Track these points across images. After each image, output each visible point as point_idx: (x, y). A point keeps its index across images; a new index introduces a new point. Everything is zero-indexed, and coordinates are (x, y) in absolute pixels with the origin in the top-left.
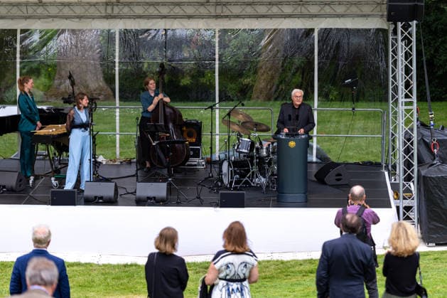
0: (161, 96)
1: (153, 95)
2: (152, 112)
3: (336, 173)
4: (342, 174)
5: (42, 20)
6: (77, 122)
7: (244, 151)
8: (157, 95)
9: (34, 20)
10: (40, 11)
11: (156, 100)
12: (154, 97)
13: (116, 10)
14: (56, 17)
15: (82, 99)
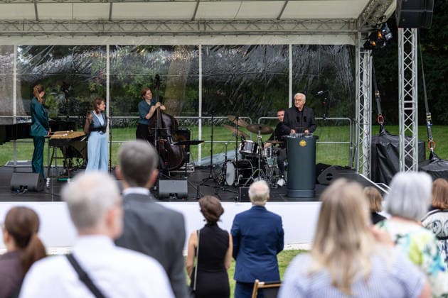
0: (158, 104)
1: (149, 103)
2: (150, 119)
3: (327, 173)
4: (332, 173)
5: (37, 37)
6: (96, 125)
7: (248, 151)
8: (154, 103)
9: (30, 37)
10: (36, 28)
11: (153, 109)
12: (151, 106)
13: (107, 28)
14: (50, 34)
15: (99, 104)
